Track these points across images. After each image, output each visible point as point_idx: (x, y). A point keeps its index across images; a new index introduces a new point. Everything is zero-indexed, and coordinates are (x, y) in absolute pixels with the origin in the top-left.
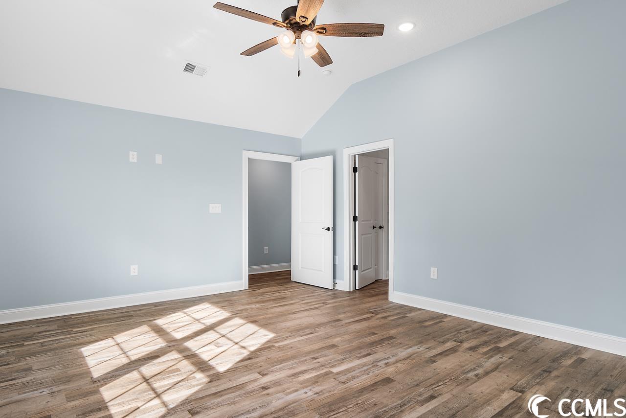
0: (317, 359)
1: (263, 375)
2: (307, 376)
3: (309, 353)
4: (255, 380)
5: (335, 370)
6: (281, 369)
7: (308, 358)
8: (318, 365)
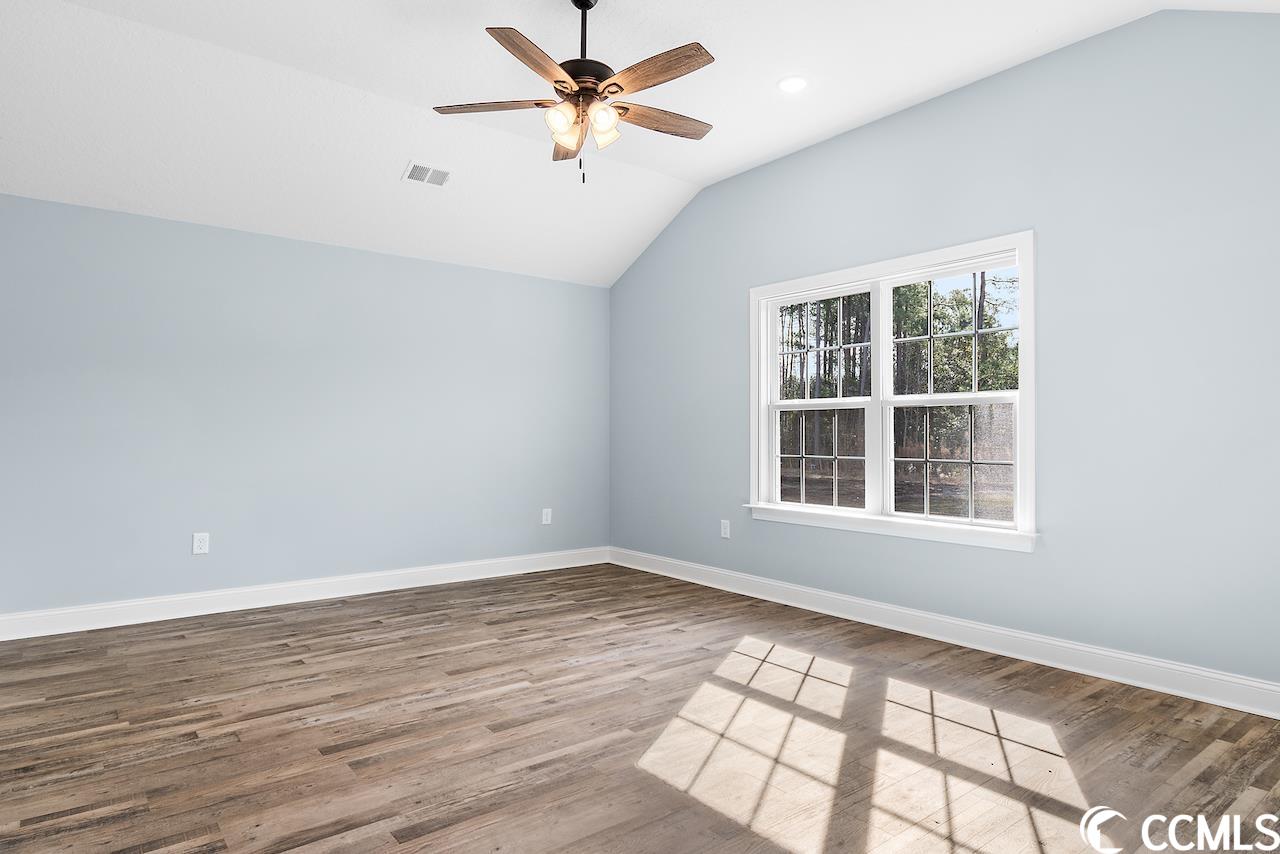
0: (547, 701)
1: (638, 678)
2: (571, 677)
3: (557, 713)
4: (647, 673)
5: (526, 684)
6: (613, 685)
7: (563, 703)
8: (549, 692)
